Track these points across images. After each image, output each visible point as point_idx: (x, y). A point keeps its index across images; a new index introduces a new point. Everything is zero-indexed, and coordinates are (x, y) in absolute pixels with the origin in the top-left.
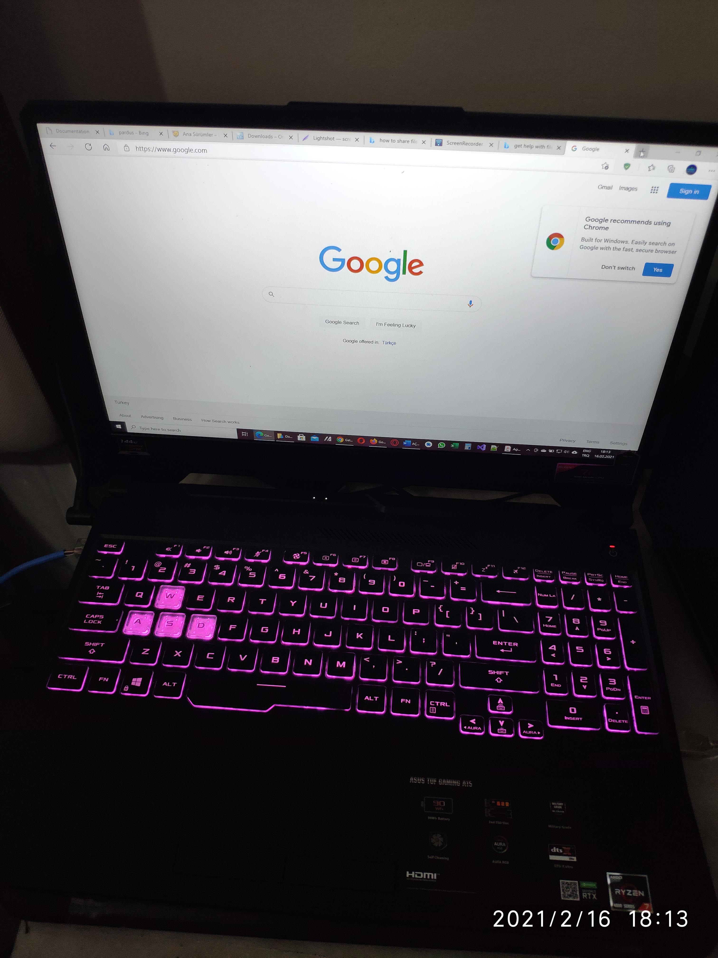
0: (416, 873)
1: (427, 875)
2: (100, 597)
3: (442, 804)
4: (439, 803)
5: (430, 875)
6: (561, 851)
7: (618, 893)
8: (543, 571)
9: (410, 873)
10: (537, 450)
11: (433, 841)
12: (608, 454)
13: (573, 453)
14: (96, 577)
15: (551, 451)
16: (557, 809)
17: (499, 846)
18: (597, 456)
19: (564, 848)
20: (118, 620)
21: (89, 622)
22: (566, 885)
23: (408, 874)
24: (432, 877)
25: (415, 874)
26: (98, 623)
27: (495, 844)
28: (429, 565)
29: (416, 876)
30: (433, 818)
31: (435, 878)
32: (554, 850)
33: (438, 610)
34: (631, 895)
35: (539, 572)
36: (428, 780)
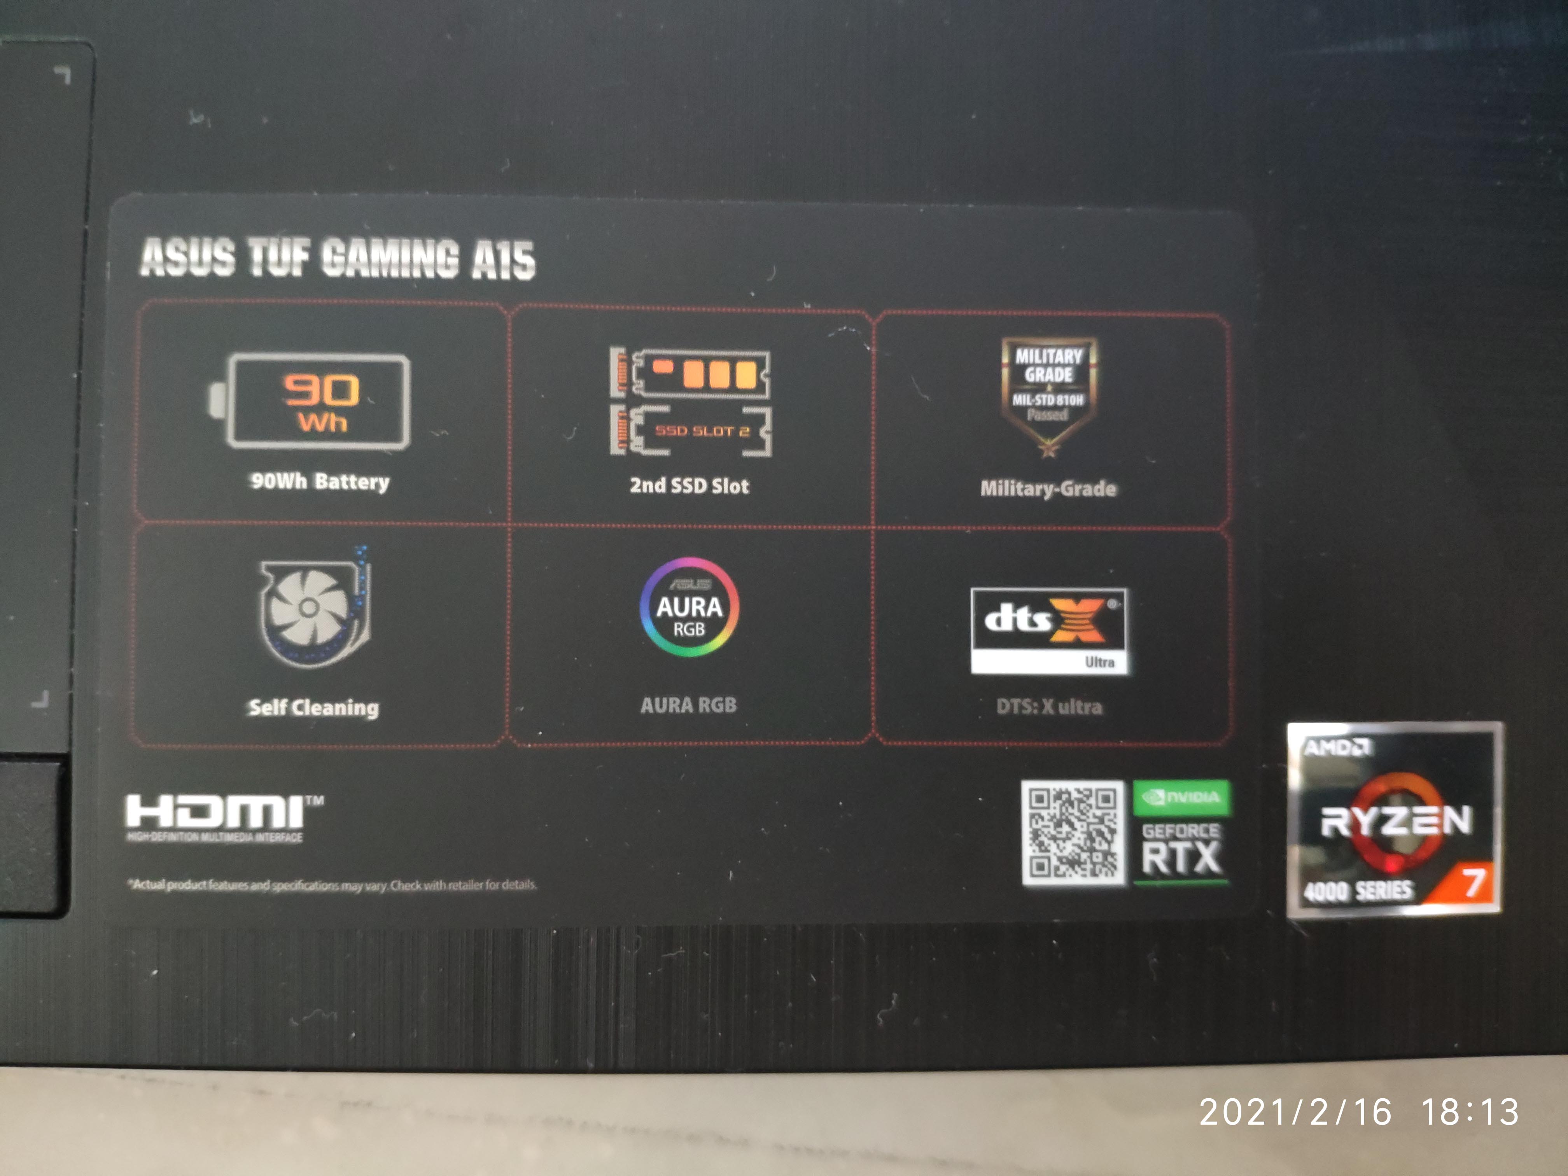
0: (183, 799)
1: (244, 811)
5: (267, 811)
9: (149, 801)
16: (1039, 388)
23: (134, 813)
24: (278, 821)
25: (177, 806)
29: (185, 819)
30: (285, 480)
31: (297, 821)
36: (257, 256)
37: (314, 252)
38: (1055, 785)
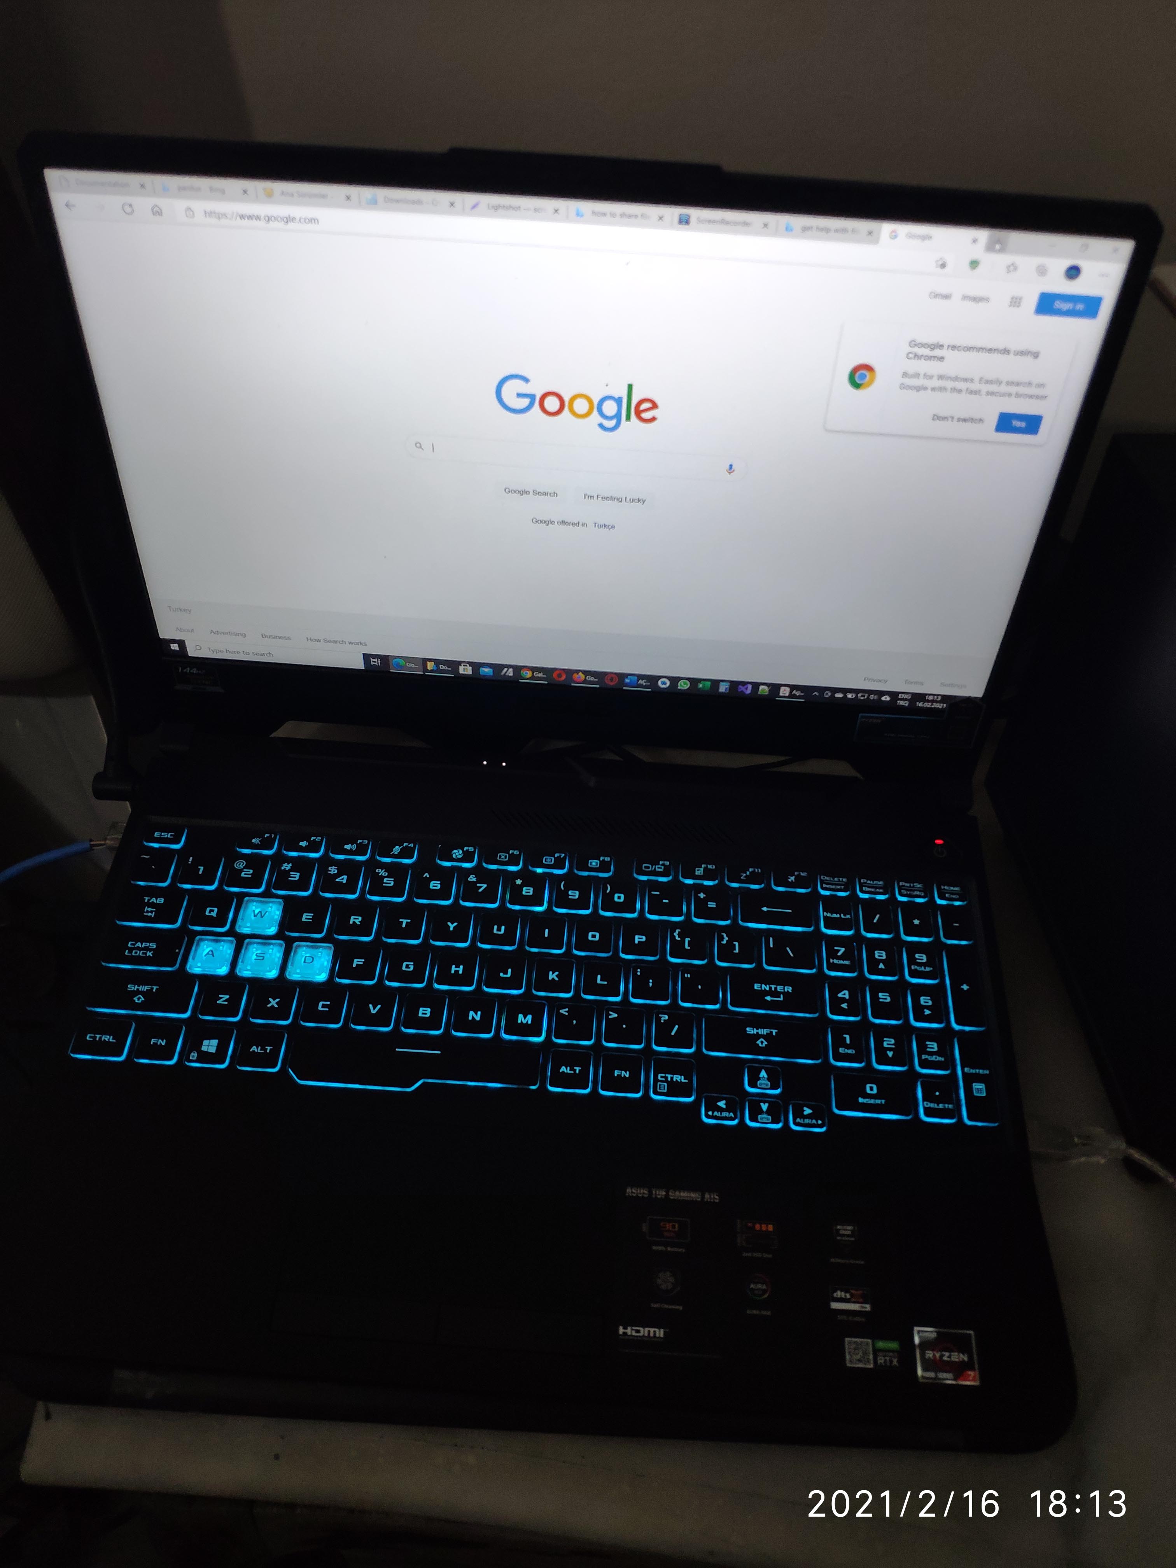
0: (634, 1328)
1: (649, 1332)
2: (150, 914)
3: (674, 1226)
4: (669, 1226)
5: (655, 1332)
6: (848, 1296)
7: (930, 1358)
8: (834, 879)
9: (625, 1328)
10: (830, 694)
11: (659, 1281)
12: (937, 702)
13: (883, 698)
14: (142, 883)
15: (850, 696)
16: (844, 1235)
17: (757, 1289)
18: (920, 704)
19: (852, 1291)
20: (180, 951)
21: (133, 954)
22: (854, 1346)
23: (621, 1330)
24: (657, 1335)
25: (632, 1330)
26: (148, 955)
27: (752, 1286)
28: (661, 868)
29: (634, 1333)
30: (660, 1248)
31: (662, 1335)
32: (839, 1294)
33: (672, 937)
34: (949, 1359)
35: (826, 880)
36: (654, 1192)
37: (667, 1193)
38: (854, 1340)
